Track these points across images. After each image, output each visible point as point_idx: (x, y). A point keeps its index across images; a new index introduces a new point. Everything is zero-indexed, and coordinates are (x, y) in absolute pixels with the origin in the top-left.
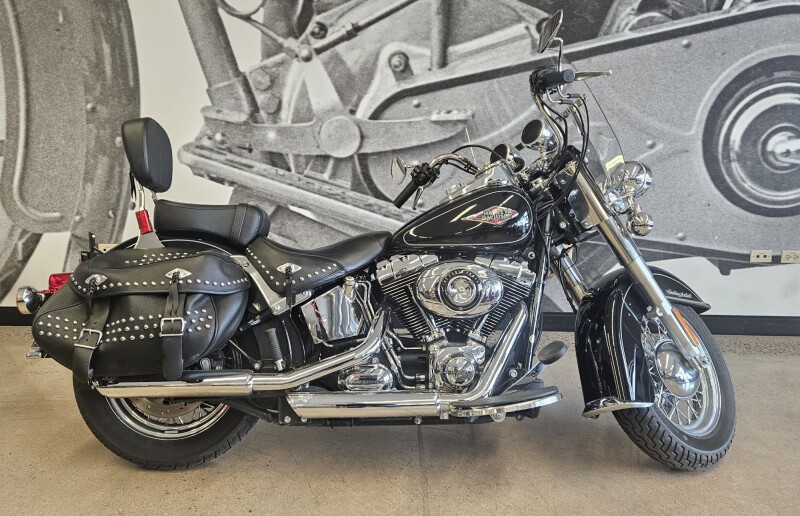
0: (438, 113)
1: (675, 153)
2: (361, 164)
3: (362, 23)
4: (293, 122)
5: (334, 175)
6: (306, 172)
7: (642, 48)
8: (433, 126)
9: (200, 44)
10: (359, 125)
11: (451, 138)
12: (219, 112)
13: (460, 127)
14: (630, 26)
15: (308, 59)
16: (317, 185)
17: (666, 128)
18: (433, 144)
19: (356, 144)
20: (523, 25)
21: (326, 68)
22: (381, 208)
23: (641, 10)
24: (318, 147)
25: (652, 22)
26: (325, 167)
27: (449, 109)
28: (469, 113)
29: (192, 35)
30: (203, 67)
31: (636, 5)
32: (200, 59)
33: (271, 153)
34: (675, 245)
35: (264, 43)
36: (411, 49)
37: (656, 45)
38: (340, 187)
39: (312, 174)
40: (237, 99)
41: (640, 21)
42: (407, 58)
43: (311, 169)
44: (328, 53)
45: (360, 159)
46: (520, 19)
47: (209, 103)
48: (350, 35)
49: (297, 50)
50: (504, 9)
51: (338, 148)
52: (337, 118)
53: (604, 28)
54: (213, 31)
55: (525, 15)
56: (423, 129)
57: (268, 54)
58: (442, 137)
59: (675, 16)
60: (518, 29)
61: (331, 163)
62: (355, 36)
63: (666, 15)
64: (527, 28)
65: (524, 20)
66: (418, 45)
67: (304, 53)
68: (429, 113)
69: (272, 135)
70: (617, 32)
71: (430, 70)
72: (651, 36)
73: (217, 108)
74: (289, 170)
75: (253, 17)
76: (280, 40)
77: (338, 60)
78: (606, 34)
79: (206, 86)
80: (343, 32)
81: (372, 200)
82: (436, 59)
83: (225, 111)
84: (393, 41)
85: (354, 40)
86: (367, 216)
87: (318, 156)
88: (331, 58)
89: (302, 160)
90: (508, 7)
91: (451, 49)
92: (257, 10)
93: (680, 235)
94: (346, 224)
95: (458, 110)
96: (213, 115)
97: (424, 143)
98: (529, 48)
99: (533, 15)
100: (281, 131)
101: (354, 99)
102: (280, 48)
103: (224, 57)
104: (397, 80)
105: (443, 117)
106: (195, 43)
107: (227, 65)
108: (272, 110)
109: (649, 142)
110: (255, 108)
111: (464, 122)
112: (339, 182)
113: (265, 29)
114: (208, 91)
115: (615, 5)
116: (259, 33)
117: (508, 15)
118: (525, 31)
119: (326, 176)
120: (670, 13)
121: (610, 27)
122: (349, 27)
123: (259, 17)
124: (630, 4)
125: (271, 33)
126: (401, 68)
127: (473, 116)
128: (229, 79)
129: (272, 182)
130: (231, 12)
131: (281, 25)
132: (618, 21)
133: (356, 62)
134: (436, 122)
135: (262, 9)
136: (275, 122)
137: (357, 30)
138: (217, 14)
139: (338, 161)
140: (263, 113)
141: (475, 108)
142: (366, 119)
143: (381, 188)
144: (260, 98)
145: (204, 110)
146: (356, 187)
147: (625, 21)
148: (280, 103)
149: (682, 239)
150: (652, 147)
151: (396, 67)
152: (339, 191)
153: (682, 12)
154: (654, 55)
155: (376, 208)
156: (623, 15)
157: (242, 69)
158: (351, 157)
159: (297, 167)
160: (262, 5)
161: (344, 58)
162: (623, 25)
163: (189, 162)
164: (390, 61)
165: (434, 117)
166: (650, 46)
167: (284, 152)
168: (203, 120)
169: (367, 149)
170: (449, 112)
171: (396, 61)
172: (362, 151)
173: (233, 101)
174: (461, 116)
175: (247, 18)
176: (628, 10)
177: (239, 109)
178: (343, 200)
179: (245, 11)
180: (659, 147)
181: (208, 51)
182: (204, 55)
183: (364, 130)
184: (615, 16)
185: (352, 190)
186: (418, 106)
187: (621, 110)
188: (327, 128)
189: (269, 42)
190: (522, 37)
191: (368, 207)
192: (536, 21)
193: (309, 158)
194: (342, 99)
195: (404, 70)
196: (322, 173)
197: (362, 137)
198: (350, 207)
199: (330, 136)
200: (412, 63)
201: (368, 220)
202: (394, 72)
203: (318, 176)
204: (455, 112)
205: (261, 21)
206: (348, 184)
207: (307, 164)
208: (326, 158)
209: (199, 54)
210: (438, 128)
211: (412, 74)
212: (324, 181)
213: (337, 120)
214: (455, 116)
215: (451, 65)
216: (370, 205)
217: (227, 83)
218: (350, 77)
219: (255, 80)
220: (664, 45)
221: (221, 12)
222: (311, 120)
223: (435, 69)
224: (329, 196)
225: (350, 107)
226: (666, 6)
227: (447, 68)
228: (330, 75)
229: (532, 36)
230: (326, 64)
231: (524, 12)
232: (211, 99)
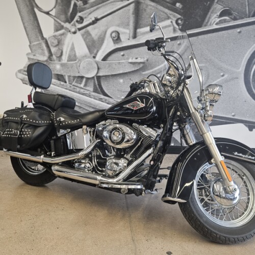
0: (132, 59)
1: (233, 79)
2: (97, 81)
3: (99, 17)
4: (68, 61)
5: (85, 85)
6: (73, 84)
7: (220, 33)
8: (130, 64)
9: (26, 24)
10: (97, 63)
11: (137, 70)
12: (34, 55)
13: (141, 65)
14: (215, 23)
15: (75, 33)
16: (78, 89)
17: (229, 68)
18: (129, 72)
19: (96, 71)
20: (170, 21)
21: (83, 37)
22: (106, 100)
23: (221, 15)
24: (79, 72)
25: (225, 21)
26: (81, 81)
27: (136, 57)
28: (146, 59)
29: (22, 20)
30: (27, 35)
31: (219, 14)
32: (26, 31)
33: (58, 75)
34: (230, 118)
35: (55, 25)
36: (121, 30)
37: (226, 31)
38: (88, 90)
39: (76, 84)
40: (43, 50)
41: (220, 21)
42: (119, 34)
43: (76, 82)
44: (84, 30)
45: (97, 78)
46: (168, 18)
47: (30, 52)
48: (94, 23)
49: (70, 29)
50: (162, 13)
51: (87, 73)
52: (87, 60)
53: (205, 23)
54: (32, 18)
55: (171, 16)
56: (125, 66)
57: (57, 30)
58: (133, 69)
59: (235, 19)
60: (168, 22)
61: (84, 80)
62: (96, 23)
63: (231, 18)
64: (172, 22)
65: (171, 18)
66: (124, 28)
67: (73, 30)
68: (128, 59)
69: (58, 67)
70: (210, 25)
71: (129, 39)
72: (225, 27)
73: (33, 54)
74: (66, 82)
75: (50, 13)
76: (62, 24)
77: (88, 33)
78: (205, 26)
79: (29, 44)
80: (91, 21)
81: (102, 97)
82: (131, 34)
83: (37, 55)
84: (113, 26)
85: (95, 25)
86: (100, 104)
87: (79, 77)
88: (85, 33)
89: (72, 78)
90: (164, 12)
91: (138, 30)
92: (52, 10)
93: (233, 114)
94: (90, 107)
95: (141, 58)
96: (32, 57)
97: (126, 72)
98: (172, 31)
99: (174, 16)
100: (62, 65)
101: (95, 52)
102: (62, 27)
103: (37, 30)
104: (114, 43)
105: (134, 60)
106: (24, 24)
107: (38, 34)
108: (58, 56)
109: (222, 74)
110: (51, 54)
111: (143, 63)
112: (88, 88)
113: (56, 19)
114: (29, 46)
115: (210, 13)
116: (53, 20)
117: (164, 16)
118: (171, 24)
119: (82, 85)
120: (233, 17)
121: (207, 22)
122: (93, 19)
123: (53, 13)
124: (216, 13)
125: (58, 20)
126: (116, 38)
127: (147, 60)
128: (39, 40)
129: (58, 87)
130: (40, 10)
131: (63, 17)
132: (211, 20)
133: (96, 35)
134: (131, 63)
135: (54, 10)
136: (60, 61)
137: (96, 20)
138: (34, 11)
139: (88, 79)
140: (54, 57)
141: (148, 57)
142: (100, 61)
143: (106, 91)
144: (53, 50)
145: (28, 54)
146: (95, 91)
147: (214, 20)
148: (62, 52)
149: (234, 116)
150: (223, 76)
151: (114, 37)
152: (88, 92)
153: (238, 17)
154: (225, 36)
155: (104, 100)
156: (213, 18)
157: (45, 36)
158: (93, 77)
159: (69, 81)
160: (54, 8)
161: (91, 33)
162: (213, 22)
163: (21, 77)
164: (111, 35)
165: (130, 60)
166: (224, 32)
167: (63, 74)
168: (27, 59)
169: (100, 74)
170: (137, 58)
171: (114, 35)
172: (98, 75)
173: (40, 51)
174: (142, 60)
175: (48, 13)
176: (215, 16)
177: (43, 54)
178: (89, 96)
179: (46, 10)
180: (226, 76)
181: (29, 28)
182: (28, 29)
183: (99, 65)
184: (209, 18)
185: (94, 92)
186: (123, 55)
187: (210, 60)
188: (83, 64)
189: (57, 24)
190: (169, 26)
191: (100, 100)
192: (175, 19)
193: (74, 77)
194: (90, 51)
195: (117, 39)
196: (80, 84)
197: (98, 69)
198: (92, 99)
199: (84, 68)
200: (121, 36)
201: (100, 106)
202: (113, 40)
203: (79, 85)
204: (139, 58)
205: (54, 15)
206: (91, 89)
207: (74, 80)
208: (82, 77)
209: (25, 29)
210: (132, 65)
211: (121, 41)
212: (81, 88)
213: (87, 61)
214: (139, 60)
215: (138, 38)
216: (101, 99)
217: (38, 42)
218: (93, 41)
219: (51, 41)
220: (230, 31)
221: (36, 10)
222: (75, 60)
223: (131, 39)
224: (83, 94)
225: (93, 55)
226: (231, 14)
227: (136, 39)
228: (85, 40)
229: (173, 26)
230: (83, 35)
231: (170, 14)
232: (31, 49)
